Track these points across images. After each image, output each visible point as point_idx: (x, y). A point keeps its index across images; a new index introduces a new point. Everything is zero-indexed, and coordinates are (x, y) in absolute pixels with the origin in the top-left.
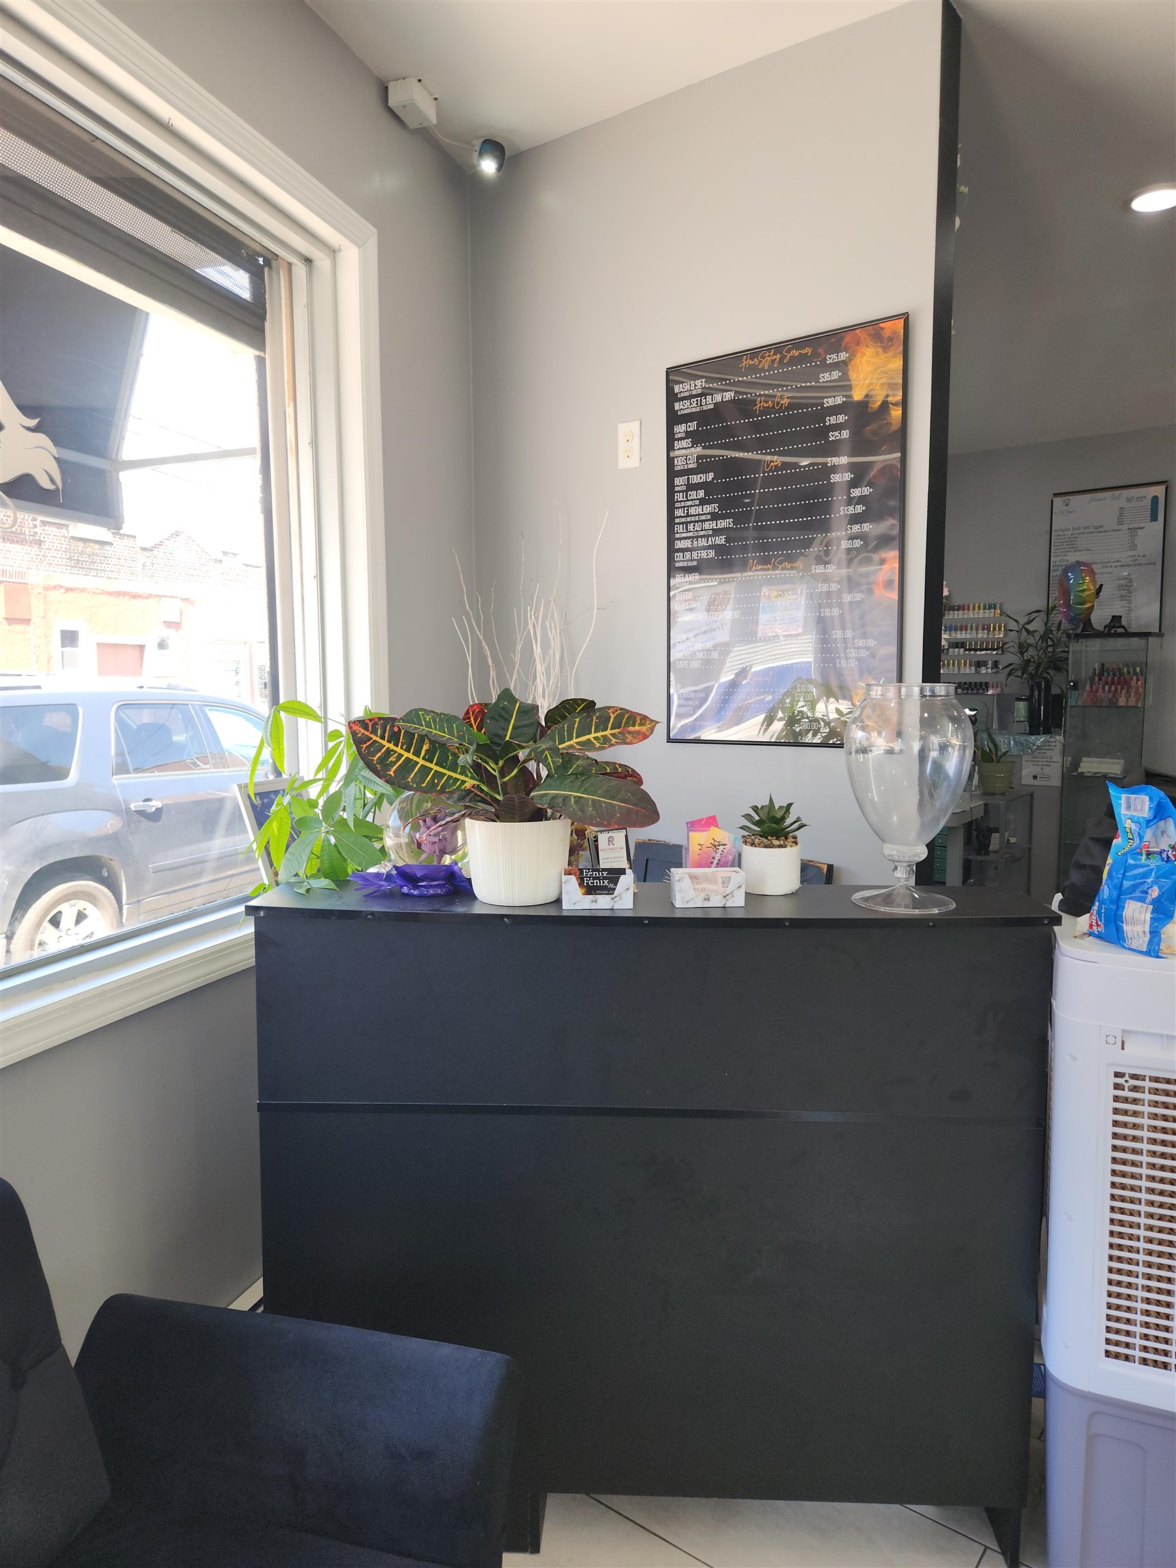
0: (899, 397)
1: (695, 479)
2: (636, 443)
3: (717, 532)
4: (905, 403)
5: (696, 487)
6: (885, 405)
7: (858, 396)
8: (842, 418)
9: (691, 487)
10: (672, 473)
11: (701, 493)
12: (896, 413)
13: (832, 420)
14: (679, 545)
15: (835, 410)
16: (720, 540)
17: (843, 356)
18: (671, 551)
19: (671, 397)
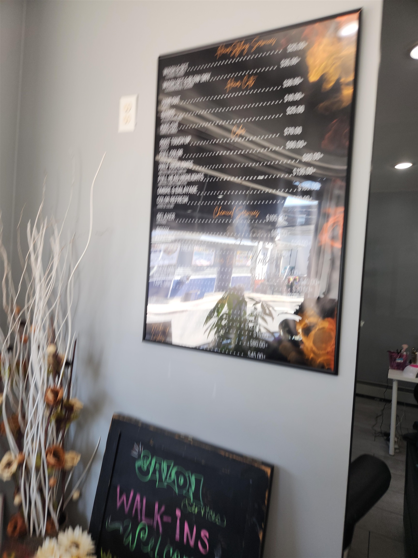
0: (351, 78)
1: (177, 141)
2: (133, 112)
3: (190, 184)
4: (355, 83)
5: (177, 147)
6: (337, 87)
7: (313, 78)
8: (298, 96)
9: (171, 148)
10: (158, 138)
11: (180, 152)
12: (348, 92)
13: (289, 98)
14: (161, 191)
15: (292, 90)
16: (193, 190)
17: (302, 45)
18: (155, 196)
19: (161, 78)
